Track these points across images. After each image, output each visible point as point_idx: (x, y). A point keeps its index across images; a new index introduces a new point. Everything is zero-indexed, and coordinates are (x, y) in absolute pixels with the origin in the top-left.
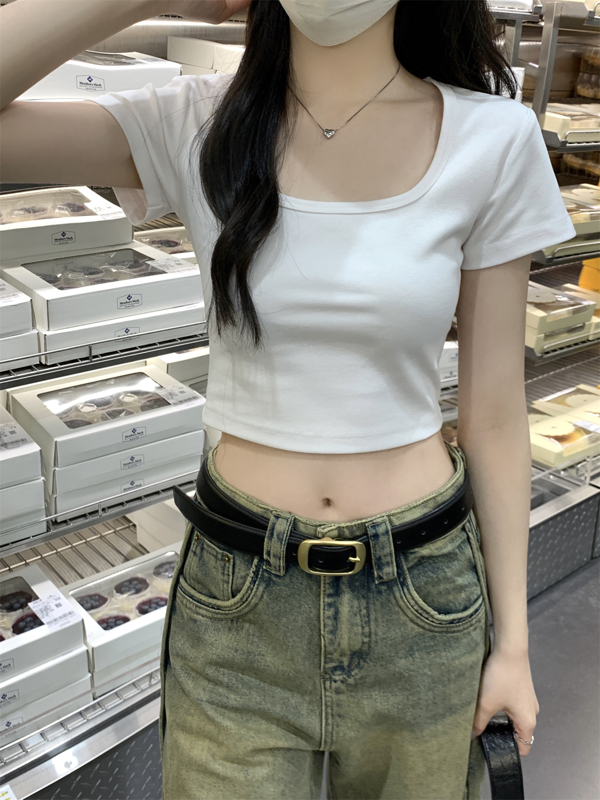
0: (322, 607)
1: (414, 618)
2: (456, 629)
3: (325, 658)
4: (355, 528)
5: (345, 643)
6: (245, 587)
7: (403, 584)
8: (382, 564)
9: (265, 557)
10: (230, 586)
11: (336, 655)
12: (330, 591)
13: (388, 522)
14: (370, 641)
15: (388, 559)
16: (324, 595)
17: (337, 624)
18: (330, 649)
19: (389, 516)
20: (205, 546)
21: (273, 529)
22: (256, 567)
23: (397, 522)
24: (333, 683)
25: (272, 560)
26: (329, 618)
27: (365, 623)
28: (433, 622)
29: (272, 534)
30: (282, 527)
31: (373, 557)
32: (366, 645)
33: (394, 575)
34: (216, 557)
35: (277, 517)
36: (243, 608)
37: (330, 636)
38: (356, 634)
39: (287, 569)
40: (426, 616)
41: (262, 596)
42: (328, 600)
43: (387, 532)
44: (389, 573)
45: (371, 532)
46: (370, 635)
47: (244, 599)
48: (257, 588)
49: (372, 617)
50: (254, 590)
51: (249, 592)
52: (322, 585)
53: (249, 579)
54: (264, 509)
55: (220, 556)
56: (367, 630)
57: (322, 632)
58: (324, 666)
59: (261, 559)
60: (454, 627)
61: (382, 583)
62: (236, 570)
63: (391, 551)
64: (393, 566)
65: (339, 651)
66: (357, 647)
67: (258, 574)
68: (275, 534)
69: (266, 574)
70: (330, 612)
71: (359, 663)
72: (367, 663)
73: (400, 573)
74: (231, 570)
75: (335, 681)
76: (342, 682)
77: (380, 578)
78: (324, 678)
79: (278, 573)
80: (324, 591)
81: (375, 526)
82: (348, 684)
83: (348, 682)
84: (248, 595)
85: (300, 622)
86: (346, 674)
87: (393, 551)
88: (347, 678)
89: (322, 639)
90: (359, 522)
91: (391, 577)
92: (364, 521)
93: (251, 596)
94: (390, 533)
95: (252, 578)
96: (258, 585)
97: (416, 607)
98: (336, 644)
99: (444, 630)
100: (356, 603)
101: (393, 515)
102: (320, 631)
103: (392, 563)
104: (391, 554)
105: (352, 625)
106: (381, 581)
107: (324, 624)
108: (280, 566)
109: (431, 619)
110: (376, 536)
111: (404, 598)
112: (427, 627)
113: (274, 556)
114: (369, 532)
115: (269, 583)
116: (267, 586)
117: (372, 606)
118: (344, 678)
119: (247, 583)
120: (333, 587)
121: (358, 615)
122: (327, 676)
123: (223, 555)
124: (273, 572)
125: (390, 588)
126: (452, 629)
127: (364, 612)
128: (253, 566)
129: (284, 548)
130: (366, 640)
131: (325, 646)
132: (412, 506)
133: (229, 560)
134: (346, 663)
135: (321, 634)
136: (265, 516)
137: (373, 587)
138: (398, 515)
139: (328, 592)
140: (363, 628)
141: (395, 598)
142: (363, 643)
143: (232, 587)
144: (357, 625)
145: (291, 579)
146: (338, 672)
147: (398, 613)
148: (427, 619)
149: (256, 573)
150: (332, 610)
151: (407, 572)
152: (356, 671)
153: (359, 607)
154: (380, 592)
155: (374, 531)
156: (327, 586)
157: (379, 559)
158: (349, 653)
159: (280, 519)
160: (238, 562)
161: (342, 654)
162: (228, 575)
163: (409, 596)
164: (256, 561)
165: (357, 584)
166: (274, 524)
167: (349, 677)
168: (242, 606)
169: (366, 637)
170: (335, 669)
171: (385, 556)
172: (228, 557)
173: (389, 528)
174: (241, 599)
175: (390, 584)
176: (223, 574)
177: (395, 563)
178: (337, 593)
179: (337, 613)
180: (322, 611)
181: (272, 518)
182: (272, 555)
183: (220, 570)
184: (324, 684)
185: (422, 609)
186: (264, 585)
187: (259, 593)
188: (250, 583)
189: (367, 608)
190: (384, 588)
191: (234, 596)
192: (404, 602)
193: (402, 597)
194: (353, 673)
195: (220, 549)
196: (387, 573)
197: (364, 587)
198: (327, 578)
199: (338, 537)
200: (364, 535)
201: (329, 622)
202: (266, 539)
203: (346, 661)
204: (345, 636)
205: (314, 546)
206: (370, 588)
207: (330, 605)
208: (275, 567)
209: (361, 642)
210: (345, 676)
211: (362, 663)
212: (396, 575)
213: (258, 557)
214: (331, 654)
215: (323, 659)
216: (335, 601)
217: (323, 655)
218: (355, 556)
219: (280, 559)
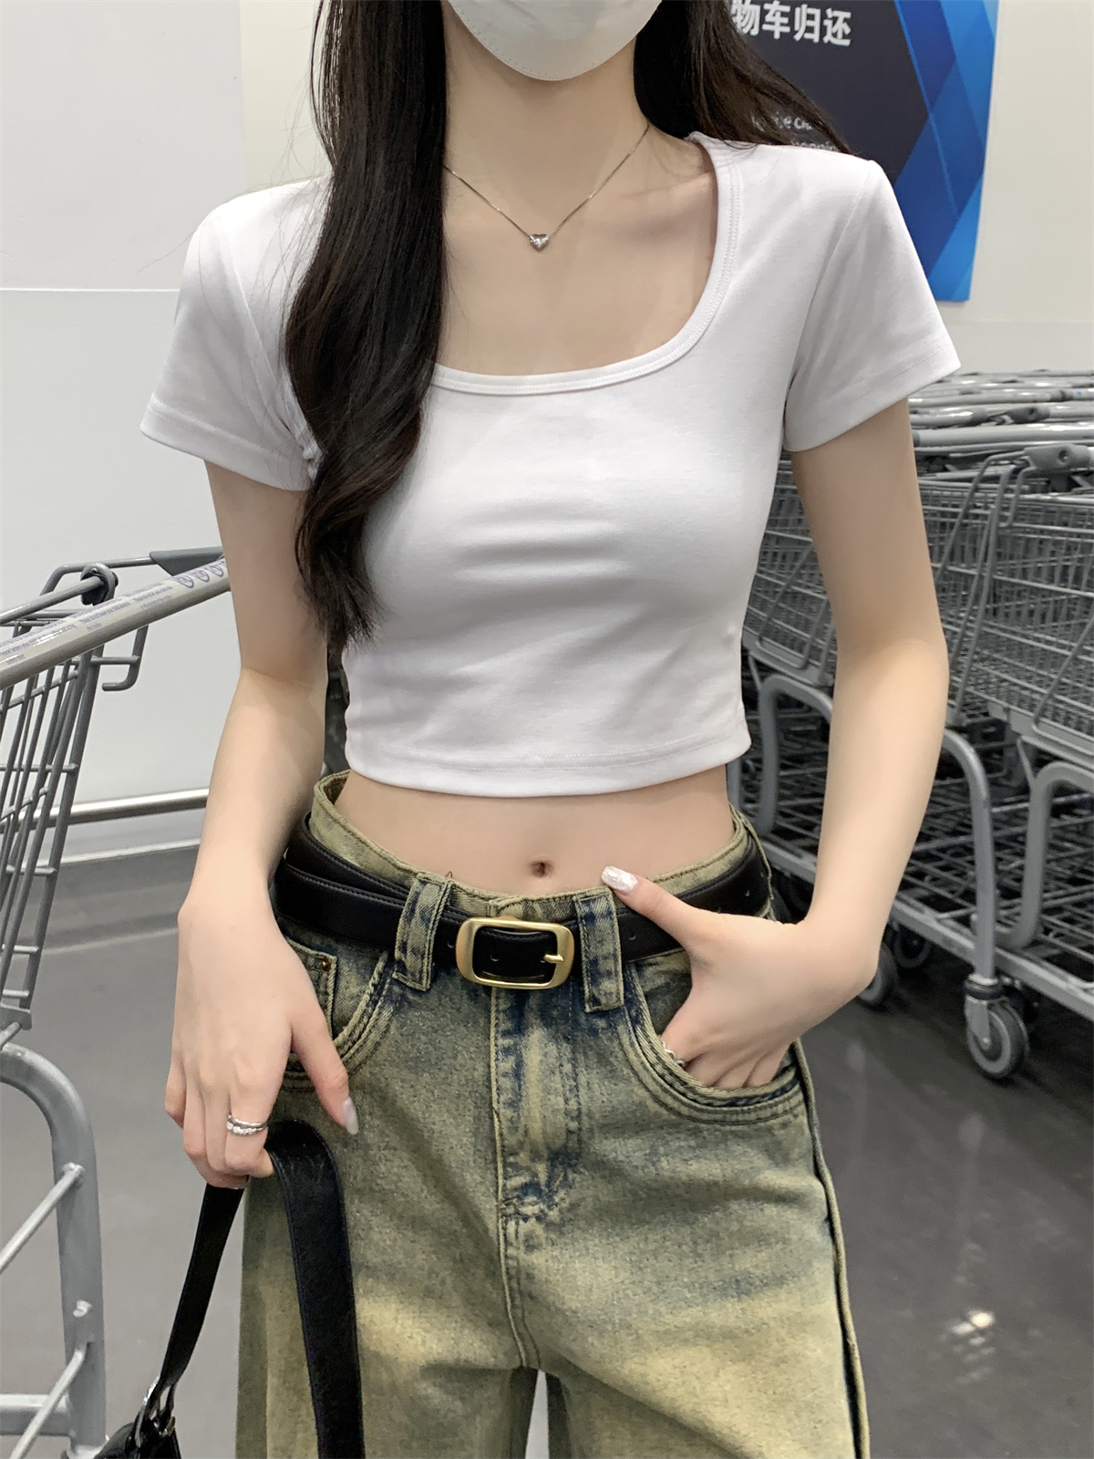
0: (493, 1055)
1: (660, 1092)
2: (740, 1117)
3: (504, 1166)
4: (553, 904)
5: (536, 1127)
6: (357, 1015)
7: (636, 1021)
8: (599, 973)
9: (397, 954)
10: (329, 1012)
11: (523, 1159)
12: (508, 1025)
13: (611, 897)
14: (580, 1129)
15: (610, 965)
16: (497, 1032)
17: (520, 1086)
18: (511, 1141)
21: (415, 902)
22: (380, 975)
24: (521, 1222)
25: (409, 960)
26: (505, 1075)
27: (571, 1090)
28: (695, 1101)
29: (413, 911)
30: (430, 898)
31: (584, 958)
32: (575, 1138)
33: (619, 999)
35: (424, 882)
37: (509, 1113)
38: (555, 1111)
39: (435, 978)
40: (682, 1089)
41: (388, 1027)
42: (507, 1042)
43: (610, 913)
44: (611, 994)
45: (582, 910)
46: (579, 1117)
47: (355, 1036)
48: (379, 1014)
49: (583, 1079)
50: (374, 1016)
51: (365, 1020)
52: (493, 1015)
53: (366, 997)
54: (405, 870)
55: (311, 961)
56: (573, 1105)
57: (495, 1105)
58: (504, 1185)
59: (391, 962)
60: (737, 1113)
61: (601, 1013)
62: (342, 984)
63: (615, 950)
64: (618, 982)
65: (527, 1146)
66: (559, 1143)
67: (382, 988)
68: (417, 911)
69: (396, 989)
70: (508, 1064)
71: (566, 1176)
72: (579, 1172)
73: (630, 1001)
74: (330, 987)
75: (526, 1219)
76: (539, 1220)
77: (595, 1001)
78: (504, 1214)
79: (418, 986)
80: (497, 1025)
81: (588, 901)
82: (550, 1224)
83: (551, 1219)
84: (362, 1026)
85: (455, 1085)
86: (547, 1201)
87: (619, 952)
88: (548, 1211)
89: (496, 1119)
90: (561, 894)
91: (613, 1003)
92: (570, 893)
93: (368, 1029)
94: (615, 915)
95: (371, 995)
96: (381, 1008)
97: (659, 1068)
99: (719, 1117)
100: (552, 1048)
102: (491, 1103)
103: (616, 975)
104: (615, 956)
105: (547, 1091)
106: (598, 1007)
107: (498, 1089)
108: (421, 972)
109: (690, 1095)
110: (590, 918)
111: (637, 1045)
112: (684, 1110)
113: (413, 951)
114: (578, 911)
115: (401, 1004)
116: (397, 1011)
117: (581, 1058)
118: (543, 1211)
119: (362, 1005)
120: (512, 1018)
121: (557, 1073)
122: (510, 1210)
123: (319, 959)
124: (410, 984)
125: (612, 1027)
126: (734, 1118)
127: (568, 1068)
128: (375, 973)
129: (431, 935)
130: (574, 1125)
131: (501, 1135)
133: (329, 966)
134: (543, 1178)
135: (492, 1108)
136: (406, 882)
137: (582, 1018)
139: (503, 1027)
140: (566, 1101)
141: (622, 1048)
142: (569, 1132)
144: (556, 1093)
145: (439, 998)
146: (532, 1199)
147: (628, 1080)
148: (684, 1095)
149: (378, 988)
150: (512, 1059)
151: (642, 999)
152: (562, 1194)
153: (559, 1058)
154: (594, 1032)
155: (587, 909)
156: (501, 1016)
157: (595, 962)
158: (545, 1153)
159: (428, 885)
160: (345, 969)
161: (536, 1156)
162: (326, 995)
163: (644, 1043)
164: (380, 965)
165: (555, 1013)
166: (418, 894)
167: (550, 1207)
168: (352, 1051)
169: (572, 1119)
170: (524, 1189)
171: (605, 958)
172: (325, 959)
173: (613, 908)
174: (350, 1035)
175: (612, 1016)
177: (621, 978)
178: (519, 1029)
179: (519, 1064)
180: (493, 1064)
181: (415, 884)
182: (409, 951)
184: (504, 1227)
185: (672, 1073)
186: (392, 1009)
187: (382, 1023)
188: (367, 1005)
189: (574, 1061)
190: (601, 1023)
191: (335, 1033)
192: (637, 1055)
193: (632, 1045)
194: (559, 1198)
195: (312, 949)
196: (607, 994)
197: (567, 1019)
198: (502, 994)
199: (525, 918)
200: (571, 919)
201: (507, 1083)
202: (401, 921)
203: (542, 1170)
204: (536, 1113)
205: (484, 928)
206: (576, 1022)
207: (507, 1051)
208: (413, 974)
209: (563, 1131)
210: (542, 1206)
211: (570, 1177)
212: (623, 1002)
213: (385, 956)
214: (514, 1154)
215: (500, 1165)
216: (515, 1044)
217: (499, 1159)
218: (555, 953)
219: (423, 958)
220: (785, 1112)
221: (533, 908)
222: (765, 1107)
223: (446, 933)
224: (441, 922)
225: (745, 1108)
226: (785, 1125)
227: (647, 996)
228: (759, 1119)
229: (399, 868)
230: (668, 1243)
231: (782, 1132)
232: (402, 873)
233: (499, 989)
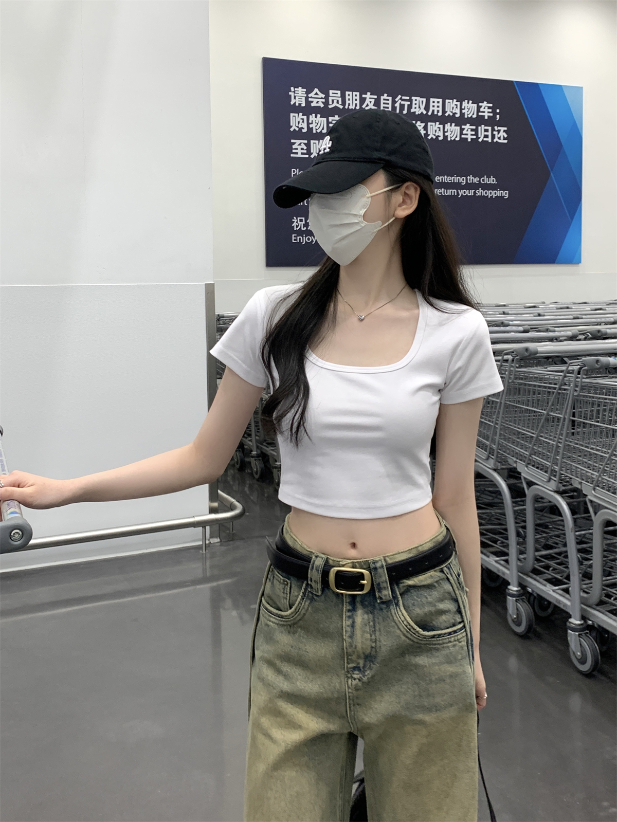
1: (405, 632)
2: (436, 642)
3: (347, 659)
4: (362, 563)
5: (359, 646)
6: (297, 603)
7: (397, 605)
8: (381, 588)
9: (309, 582)
10: (288, 601)
11: (354, 657)
12: (349, 607)
13: (383, 560)
14: (376, 647)
15: (385, 585)
16: (346, 610)
17: (353, 631)
18: (350, 650)
19: (384, 557)
20: (275, 576)
21: (314, 563)
23: (390, 561)
24: (353, 680)
25: (313, 584)
26: (348, 626)
27: (372, 632)
28: (419, 636)
29: (313, 567)
30: (319, 562)
31: (375, 583)
32: (374, 650)
33: (390, 597)
34: (280, 582)
35: (317, 557)
36: (296, 617)
37: (349, 640)
38: (367, 639)
39: (323, 590)
40: (413, 631)
41: (308, 608)
42: (349, 614)
43: (383, 566)
44: (386, 595)
45: (372, 566)
46: (375, 642)
47: (297, 610)
48: (305, 603)
49: (377, 628)
50: (303, 604)
51: (300, 605)
52: (345, 604)
53: (300, 597)
54: (310, 552)
55: (282, 581)
56: (373, 637)
57: (344, 637)
58: (347, 666)
59: (307, 584)
60: (435, 640)
61: (383, 603)
62: (292, 591)
63: (386, 579)
64: (388, 591)
65: (356, 653)
66: (368, 651)
68: (315, 567)
69: (310, 595)
70: (349, 622)
71: (370, 665)
72: (375, 665)
73: (395, 597)
74: (288, 590)
75: (355, 679)
76: (359, 680)
77: (381, 598)
78: (347, 677)
79: (317, 594)
80: (345, 607)
81: (374, 562)
82: (363, 682)
83: (363, 681)
84: (299, 607)
85: (332, 629)
86: (361, 674)
87: (388, 580)
88: (363, 677)
89: (345, 642)
90: (365, 560)
91: (388, 598)
92: (368, 559)
93: (301, 608)
94: (385, 567)
95: (302, 596)
96: (305, 601)
97: (405, 622)
98: (354, 646)
100: (366, 616)
101: (387, 556)
102: (343, 636)
103: (388, 588)
104: (386, 581)
105: (364, 632)
106: (382, 600)
107: (346, 631)
108: (318, 588)
109: (417, 634)
110: (375, 569)
111: (397, 614)
112: (415, 640)
113: (315, 581)
114: (371, 566)
115: (312, 600)
116: (311, 602)
117: (376, 620)
118: (360, 677)
119: (299, 599)
120: (351, 605)
121: (368, 626)
122: (349, 675)
123: (284, 581)
124: (314, 593)
125: (388, 606)
126: (434, 642)
127: (371, 623)
128: (303, 589)
129: (320, 576)
130: (374, 645)
131: (346, 648)
132: (400, 552)
133: (287, 584)
134: (361, 665)
135: (343, 639)
136: (310, 556)
137: (377, 605)
138: (391, 557)
139: (348, 608)
140: (371, 636)
141: (391, 614)
142: (372, 647)
143: (289, 602)
144: (367, 632)
145: (325, 598)
146: (357, 672)
147: (394, 627)
148: (414, 634)
149: (304, 594)
150: (351, 620)
151: (399, 596)
152: (368, 672)
153: (369, 620)
154: (381, 609)
155: (374, 566)
156: (347, 604)
157: (379, 584)
158: (362, 656)
159: (318, 558)
160: (293, 586)
161: (359, 657)
162: (287, 594)
163: (400, 613)
164: (304, 585)
165: (366, 603)
166: (314, 561)
167: (364, 676)
169: (373, 642)
170: (354, 668)
171: (382, 582)
172: (287, 582)
173: (384, 564)
174: (295, 610)
175: (387, 603)
176: (284, 593)
177: (389, 588)
178: (354, 609)
179: (354, 622)
181: (314, 557)
182: (313, 581)
183: (282, 591)
184: (347, 682)
185: (410, 625)
186: (309, 602)
187: (306, 607)
188: (301, 600)
189: (374, 621)
190: (384, 606)
191: (291, 608)
192: (397, 618)
193: (395, 614)
194: (366, 674)
195: (283, 577)
196: (385, 596)
197: (371, 605)
198: (347, 596)
199: (353, 567)
200: (369, 569)
201: (349, 629)
202: (309, 570)
203: (361, 663)
204: (359, 640)
205: (338, 572)
206: (374, 606)
207: (349, 617)
208: (315, 590)
209: (370, 647)
210: (361, 676)
211: (372, 665)
212: (391, 597)
213: (305, 582)
214: (351, 655)
215: (346, 659)
216: (352, 615)
217: (346, 657)
218: (364, 580)
219: (318, 583)
220: (455, 641)
221: (356, 565)
222: (446, 639)
223: (325, 574)
224: (323, 570)
225: (438, 639)
226: (454, 646)
227: (401, 595)
228: (444, 643)
229: (308, 551)
230: (409, 690)
231: (453, 648)
232: (309, 553)
233: (346, 594)
